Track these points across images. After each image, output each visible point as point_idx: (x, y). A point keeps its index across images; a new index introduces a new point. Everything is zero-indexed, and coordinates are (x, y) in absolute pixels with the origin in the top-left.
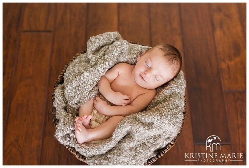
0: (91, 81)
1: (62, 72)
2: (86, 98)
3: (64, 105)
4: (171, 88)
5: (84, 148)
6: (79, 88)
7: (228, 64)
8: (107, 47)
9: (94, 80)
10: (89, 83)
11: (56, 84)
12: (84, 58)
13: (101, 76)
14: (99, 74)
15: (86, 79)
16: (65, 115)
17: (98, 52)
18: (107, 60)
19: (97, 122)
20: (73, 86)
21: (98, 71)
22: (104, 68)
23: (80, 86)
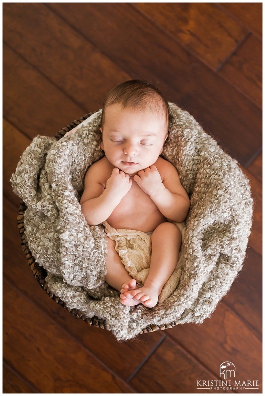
0: (80, 235)
1: (28, 259)
2: (100, 260)
3: (84, 296)
4: (187, 139)
5: (166, 315)
6: (80, 259)
7: (189, 31)
8: (43, 172)
9: (82, 229)
10: (82, 240)
11: (41, 281)
12: (35, 216)
13: (80, 214)
14: (77, 216)
15: (73, 240)
16: (102, 306)
17: (41, 191)
18: (62, 190)
19: (142, 270)
20: (71, 265)
21: (71, 214)
22: (72, 201)
23: (77, 256)
